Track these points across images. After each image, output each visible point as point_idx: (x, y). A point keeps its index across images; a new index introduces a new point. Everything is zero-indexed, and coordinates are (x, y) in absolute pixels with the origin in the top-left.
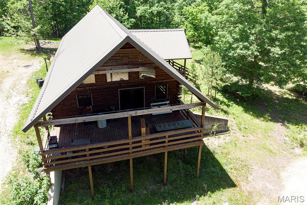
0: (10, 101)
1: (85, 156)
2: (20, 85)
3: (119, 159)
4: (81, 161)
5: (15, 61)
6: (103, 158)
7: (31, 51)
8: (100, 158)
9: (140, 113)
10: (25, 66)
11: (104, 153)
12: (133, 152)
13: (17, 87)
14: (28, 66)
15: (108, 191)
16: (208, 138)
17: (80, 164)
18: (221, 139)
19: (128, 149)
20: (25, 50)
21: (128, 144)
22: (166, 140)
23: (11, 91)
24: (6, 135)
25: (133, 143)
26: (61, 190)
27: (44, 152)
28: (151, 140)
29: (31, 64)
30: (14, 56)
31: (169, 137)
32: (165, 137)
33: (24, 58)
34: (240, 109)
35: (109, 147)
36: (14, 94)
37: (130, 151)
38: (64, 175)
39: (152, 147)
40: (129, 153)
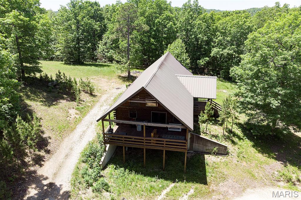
0: (101, 108)
1: (122, 140)
2: (110, 100)
3: (138, 147)
4: (120, 142)
5: (113, 84)
6: (131, 144)
7: (124, 77)
8: (129, 143)
9: (150, 124)
10: (117, 88)
11: (132, 141)
12: (146, 145)
13: (108, 101)
14: (118, 88)
15: (131, 163)
16: (209, 155)
17: (119, 144)
18: (219, 159)
19: (143, 142)
20: (121, 77)
21: (143, 140)
22: (165, 143)
23: (104, 103)
24: (94, 125)
25: (146, 140)
26: (112, 157)
27: (104, 133)
28: (157, 141)
29: (121, 87)
30: (114, 80)
31: (166, 141)
32: (163, 141)
33: (118, 82)
34: (250, 143)
35: (135, 139)
36: (105, 104)
37: (144, 144)
38: (116, 152)
39: (156, 145)
40: (143, 145)
